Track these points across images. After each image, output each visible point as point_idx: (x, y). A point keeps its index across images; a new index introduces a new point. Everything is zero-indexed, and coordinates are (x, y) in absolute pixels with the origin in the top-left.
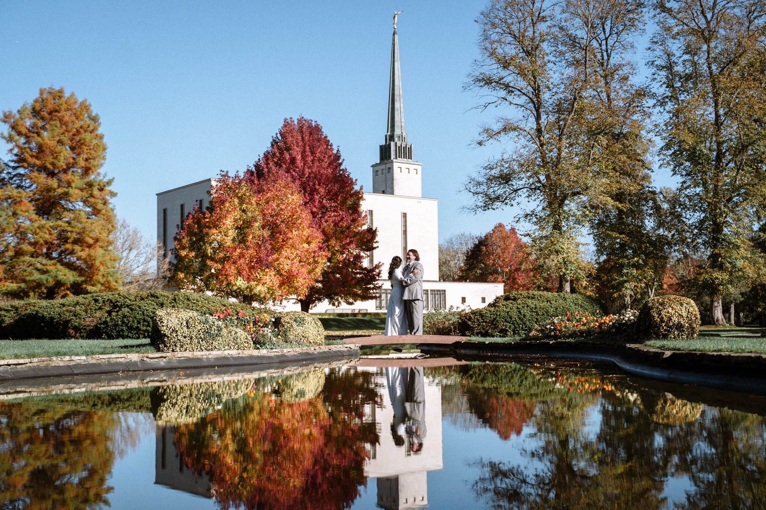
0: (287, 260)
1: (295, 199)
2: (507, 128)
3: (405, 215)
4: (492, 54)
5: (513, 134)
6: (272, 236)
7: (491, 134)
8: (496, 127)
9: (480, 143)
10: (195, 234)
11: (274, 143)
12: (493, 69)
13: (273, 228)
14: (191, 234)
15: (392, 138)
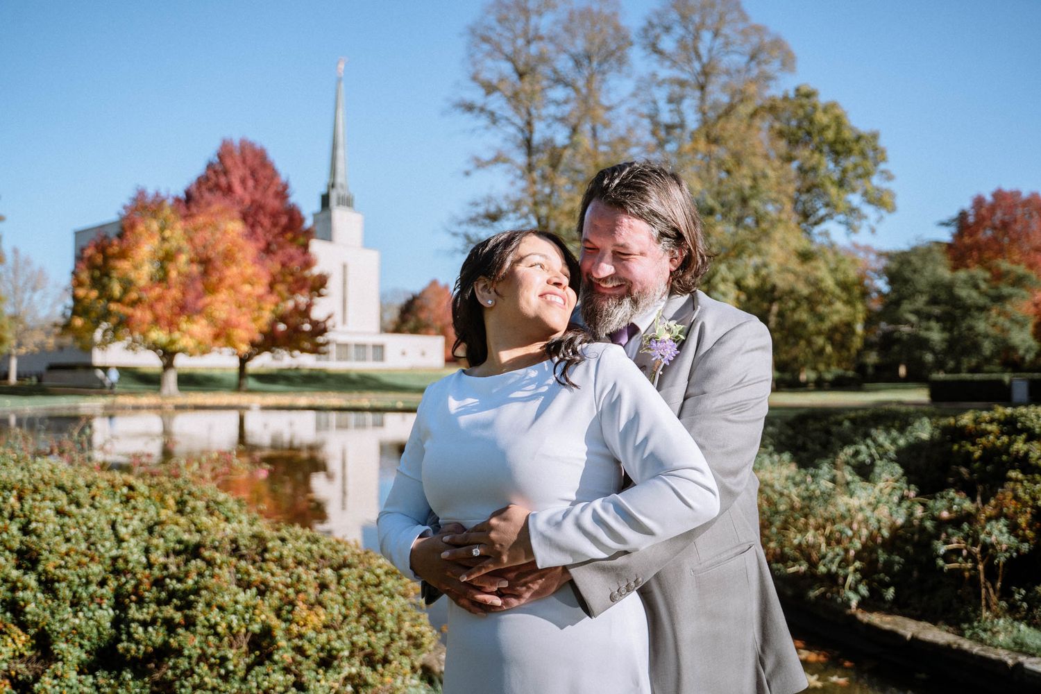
0: (222, 305)
1: (235, 227)
2: (499, 159)
3: (345, 267)
4: (475, 78)
5: (506, 166)
6: (205, 273)
7: (480, 164)
8: (487, 155)
9: (467, 174)
10: (98, 268)
11: (210, 166)
12: (476, 95)
13: (206, 263)
14: (92, 266)
15: (333, 186)
